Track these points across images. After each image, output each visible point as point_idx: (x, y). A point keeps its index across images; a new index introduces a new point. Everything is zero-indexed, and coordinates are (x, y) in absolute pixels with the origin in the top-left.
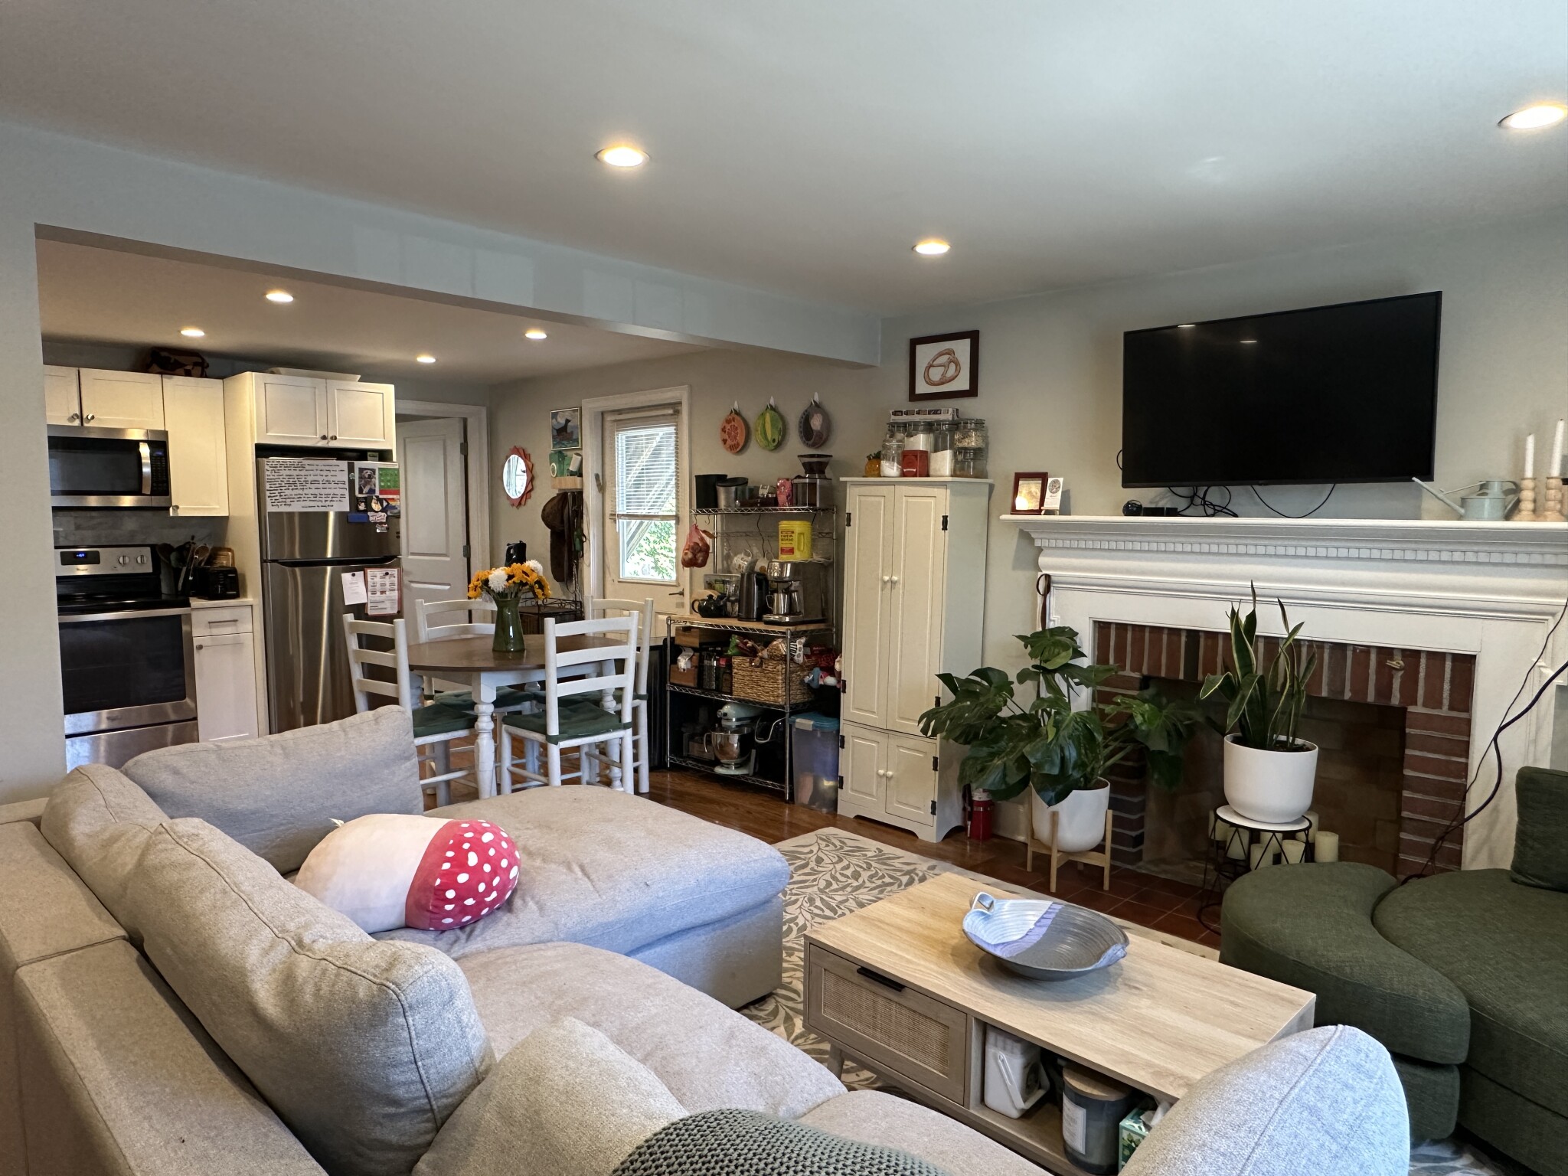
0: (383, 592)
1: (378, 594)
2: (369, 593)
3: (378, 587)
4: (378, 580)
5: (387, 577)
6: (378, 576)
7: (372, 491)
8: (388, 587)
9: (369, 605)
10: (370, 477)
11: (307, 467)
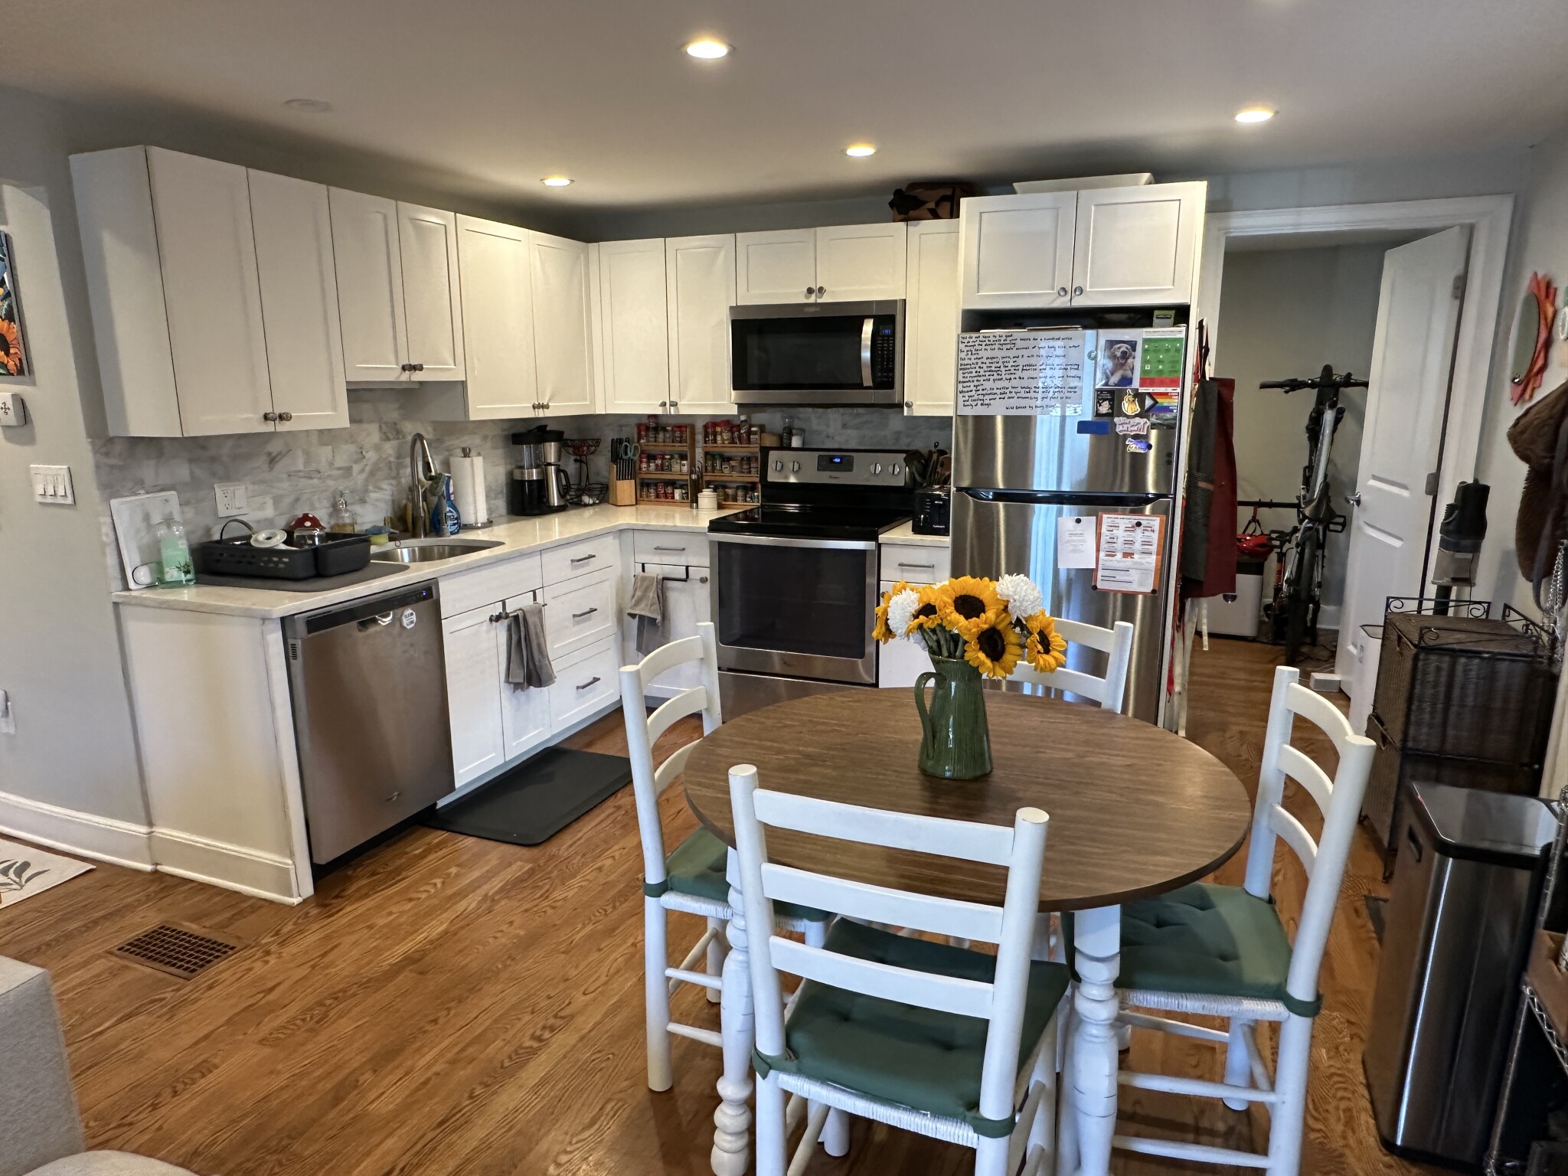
0: (1126, 555)
1: (1119, 556)
2: (1102, 554)
3: (1119, 545)
4: (1120, 534)
5: (1139, 530)
6: (1122, 528)
7: (1126, 381)
8: (1138, 546)
9: (1100, 573)
10: (1125, 356)
11: (1019, 344)
